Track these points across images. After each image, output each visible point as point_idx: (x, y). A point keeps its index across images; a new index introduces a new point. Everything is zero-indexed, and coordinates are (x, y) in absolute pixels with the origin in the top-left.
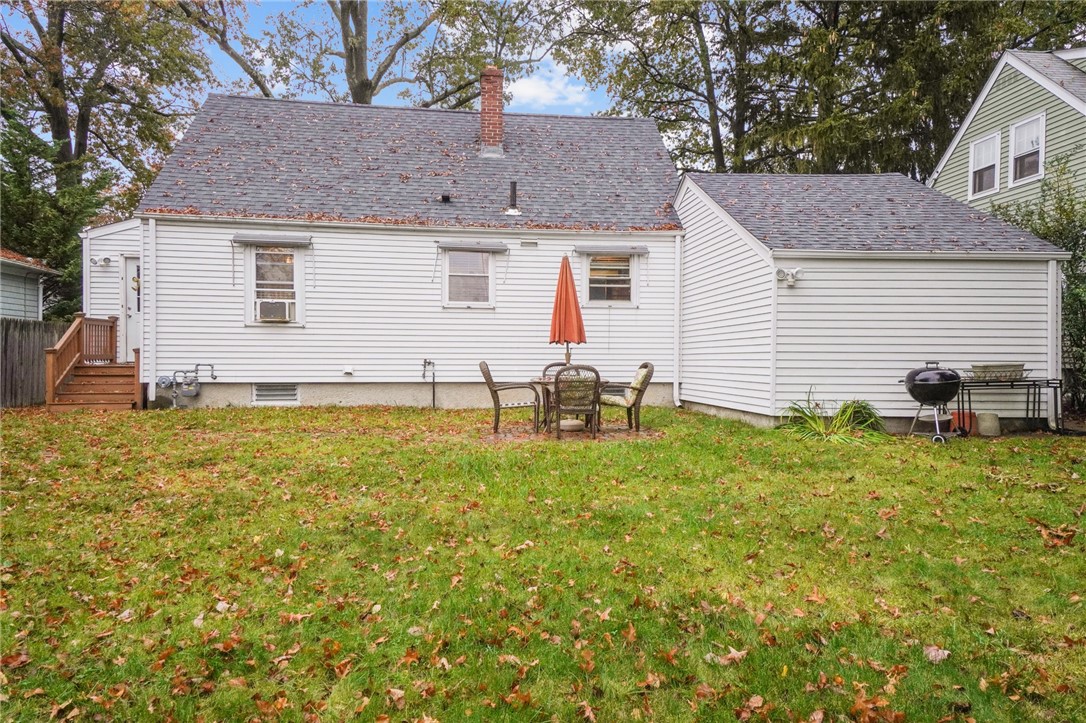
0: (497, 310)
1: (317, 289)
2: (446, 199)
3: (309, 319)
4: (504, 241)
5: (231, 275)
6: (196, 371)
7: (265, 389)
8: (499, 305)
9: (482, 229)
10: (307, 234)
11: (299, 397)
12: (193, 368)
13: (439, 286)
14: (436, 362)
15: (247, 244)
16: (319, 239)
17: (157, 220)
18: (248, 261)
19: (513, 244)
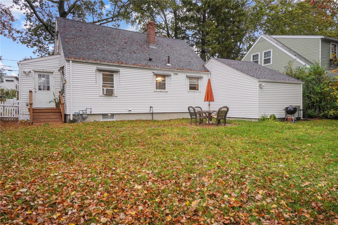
0: (168, 92)
1: (121, 85)
3: (118, 94)
4: (170, 73)
5: (95, 80)
6: (86, 110)
7: (104, 115)
8: (168, 91)
10: (118, 68)
11: (114, 118)
12: (85, 109)
13: (153, 85)
14: (153, 107)
15: (100, 70)
16: (121, 69)
17: (72, 61)
18: (100, 76)
19: (172, 74)
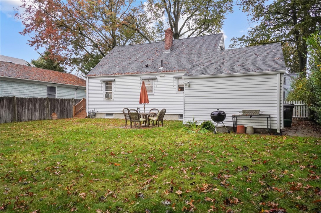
0: (155, 95)
1: (117, 91)
2: (147, 66)
3: (115, 98)
4: (156, 76)
5: (101, 88)
6: (94, 110)
7: (107, 114)
8: (155, 93)
9: (150, 74)
10: (115, 78)
11: (113, 116)
12: (94, 109)
14: (140, 108)
15: (104, 81)
16: (117, 79)
17: (89, 77)
18: (104, 85)
19: (158, 77)
